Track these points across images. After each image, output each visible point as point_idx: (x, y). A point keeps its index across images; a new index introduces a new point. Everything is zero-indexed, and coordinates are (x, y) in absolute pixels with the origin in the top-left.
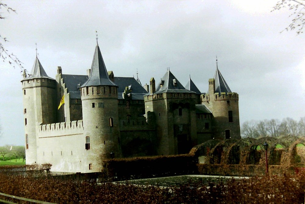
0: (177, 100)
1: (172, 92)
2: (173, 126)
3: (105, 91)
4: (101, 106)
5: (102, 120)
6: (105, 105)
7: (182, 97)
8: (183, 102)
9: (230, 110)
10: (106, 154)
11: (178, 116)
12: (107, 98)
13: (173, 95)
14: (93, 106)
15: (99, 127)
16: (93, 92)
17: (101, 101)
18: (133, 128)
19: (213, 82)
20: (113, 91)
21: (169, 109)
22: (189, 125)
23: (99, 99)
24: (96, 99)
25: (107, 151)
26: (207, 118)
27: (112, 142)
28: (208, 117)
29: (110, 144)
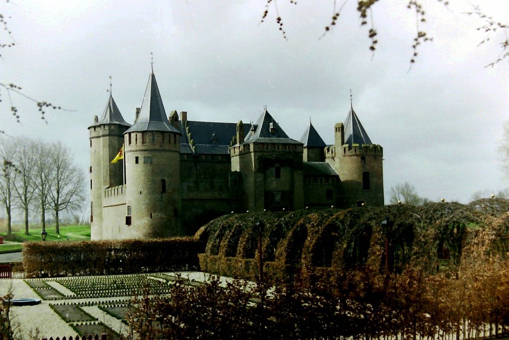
0: (271, 153)
1: (263, 141)
2: (263, 193)
3: (153, 139)
4: (147, 161)
5: (149, 182)
6: (154, 160)
7: (281, 150)
8: (281, 158)
9: (366, 171)
10: (153, 232)
11: (273, 179)
12: (157, 150)
13: (265, 146)
14: (137, 162)
15: (144, 192)
16: (136, 140)
17: (147, 154)
18: (205, 195)
19: (341, 129)
20: (168, 139)
21: (258, 167)
22: (291, 192)
23: (145, 150)
24: (141, 150)
25: (154, 227)
26: (330, 182)
27: (163, 216)
28: (333, 180)
29: (159, 219)
